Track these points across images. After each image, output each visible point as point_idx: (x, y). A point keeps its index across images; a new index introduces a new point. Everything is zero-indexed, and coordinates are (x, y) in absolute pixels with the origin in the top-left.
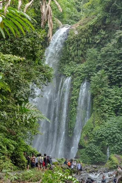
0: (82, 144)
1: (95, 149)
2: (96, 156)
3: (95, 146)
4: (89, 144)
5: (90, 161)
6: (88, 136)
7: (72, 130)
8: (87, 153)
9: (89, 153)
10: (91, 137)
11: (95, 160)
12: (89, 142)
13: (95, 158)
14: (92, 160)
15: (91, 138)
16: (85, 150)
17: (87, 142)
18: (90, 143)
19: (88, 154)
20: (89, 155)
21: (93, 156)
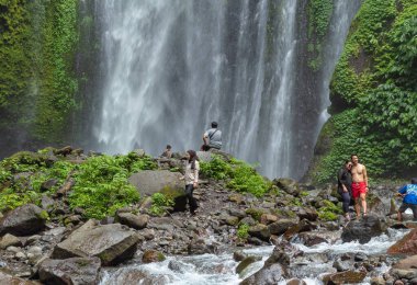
0: (343, 89)
1: (397, 105)
2: (403, 138)
3: (401, 94)
4: (374, 86)
5: (379, 161)
6: (371, 53)
7: (320, 39)
8: (365, 128)
9: (375, 127)
10: (386, 55)
11: (402, 157)
12: (374, 78)
13: (398, 149)
14: (385, 156)
15: (385, 58)
16: (357, 116)
17: (366, 77)
18: (381, 79)
19: (369, 132)
20: (372, 137)
21: (390, 139)
